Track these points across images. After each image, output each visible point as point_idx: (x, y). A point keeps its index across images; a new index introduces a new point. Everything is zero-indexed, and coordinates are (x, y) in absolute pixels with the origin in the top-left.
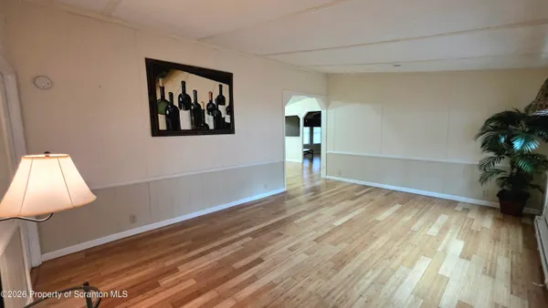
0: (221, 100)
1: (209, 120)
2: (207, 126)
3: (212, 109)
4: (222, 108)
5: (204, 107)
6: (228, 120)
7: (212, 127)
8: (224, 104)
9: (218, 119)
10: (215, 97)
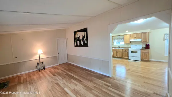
0: (84, 37)
1: (82, 43)
2: (82, 44)
3: (83, 40)
4: (85, 39)
5: (81, 40)
6: (86, 43)
7: (83, 45)
8: (85, 38)
9: (84, 42)
10: (83, 36)
